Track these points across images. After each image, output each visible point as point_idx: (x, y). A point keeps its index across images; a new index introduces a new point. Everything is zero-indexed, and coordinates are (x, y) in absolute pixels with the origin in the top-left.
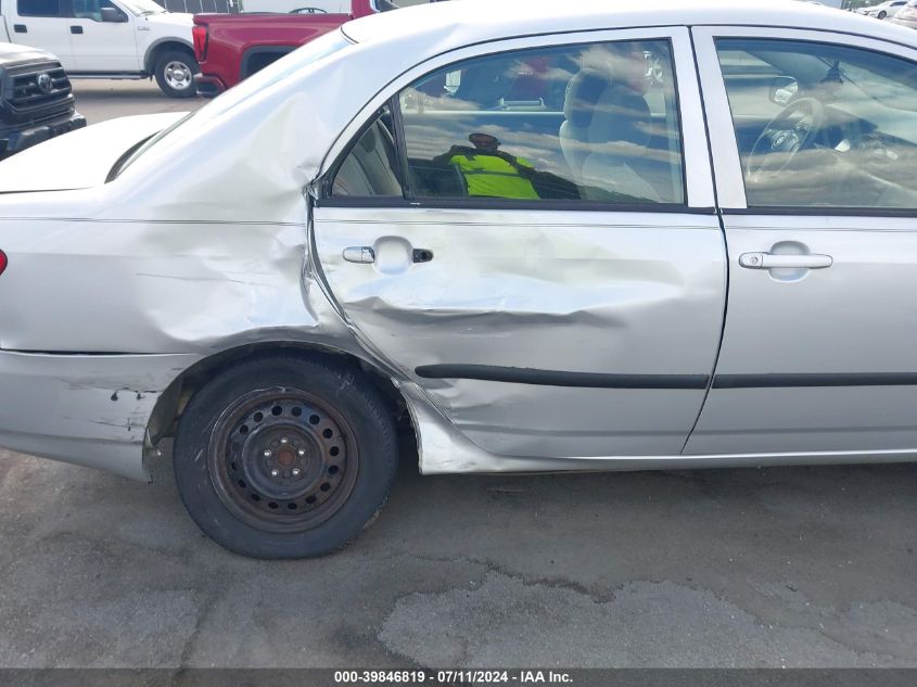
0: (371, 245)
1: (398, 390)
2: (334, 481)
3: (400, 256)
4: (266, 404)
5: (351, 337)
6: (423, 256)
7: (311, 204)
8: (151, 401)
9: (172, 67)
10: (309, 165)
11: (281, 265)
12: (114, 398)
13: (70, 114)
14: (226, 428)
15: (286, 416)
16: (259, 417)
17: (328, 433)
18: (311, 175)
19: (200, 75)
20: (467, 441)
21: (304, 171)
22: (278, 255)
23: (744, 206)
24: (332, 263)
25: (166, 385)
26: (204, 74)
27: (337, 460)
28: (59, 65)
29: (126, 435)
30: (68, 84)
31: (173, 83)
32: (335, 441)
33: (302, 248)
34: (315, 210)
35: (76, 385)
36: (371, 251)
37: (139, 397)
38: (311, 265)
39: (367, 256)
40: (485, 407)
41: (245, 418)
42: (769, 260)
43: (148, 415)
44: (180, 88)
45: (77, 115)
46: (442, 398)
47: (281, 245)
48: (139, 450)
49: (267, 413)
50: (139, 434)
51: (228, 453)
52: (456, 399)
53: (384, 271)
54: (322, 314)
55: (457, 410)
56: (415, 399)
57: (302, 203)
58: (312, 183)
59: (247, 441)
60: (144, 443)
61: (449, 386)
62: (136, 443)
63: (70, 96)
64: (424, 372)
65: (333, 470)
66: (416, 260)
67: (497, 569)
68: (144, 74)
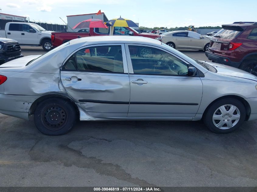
0: (71, 77)
1: (76, 105)
2: (63, 121)
3: (76, 80)
4: (51, 107)
5: (67, 94)
6: (80, 80)
7: (60, 70)
8: (31, 104)
9: (46, 44)
10: (60, 64)
11: (55, 81)
12: (24, 104)
13: (20, 54)
14: (44, 111)
15: (55, 109)
16: (50, 109)
17: (63, 112)
18: (61, 65)
19: (52, 46)
20: (89, 115)
21: (59, 65)
22: (54, 79)
23: (133, 73)
24: (64, 80)
25: (34, 101)
26: (53, 46)
27: (64, 118)
28: (18, 43)
29: (25, 111)
30: (20, 47)
31: (46, 48)
32: (64, 114)
33: (58, 78)
34: (61, 71)
35: (17, 101)
36: (70, 78)
37: (28, 104)
38: (60, 81)
39: (70, 79)
40: (92, 107)
41: (48, 109)
42: (136, 82)
43: (30, 107)
44: (48, 49)
45: (21, 55)
46: (84, 106)
47: (55, 77)
48: (28, 114)
49: (52, 108)
50: (28, 111)
51: (44, 116)
52: (86, 106)
53: (72, 82)
54: (62, 89)
55: (86, 108)
56: (80, 106)
57: (59, 70)
58: (61, 67)
59: (48, 113)
60: (29, 113)
61: (85, 104)
62: (27, 112)
63: (20, 50)
64: (80, 101)
65: (63, 119)
66: (78, 80)
67: (92, 137)
68: (39, 45)
